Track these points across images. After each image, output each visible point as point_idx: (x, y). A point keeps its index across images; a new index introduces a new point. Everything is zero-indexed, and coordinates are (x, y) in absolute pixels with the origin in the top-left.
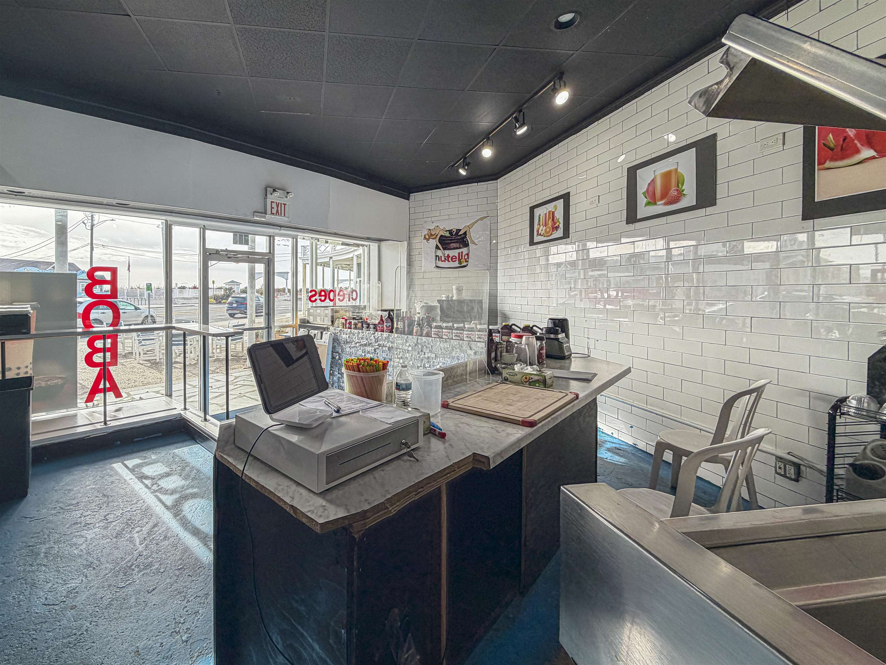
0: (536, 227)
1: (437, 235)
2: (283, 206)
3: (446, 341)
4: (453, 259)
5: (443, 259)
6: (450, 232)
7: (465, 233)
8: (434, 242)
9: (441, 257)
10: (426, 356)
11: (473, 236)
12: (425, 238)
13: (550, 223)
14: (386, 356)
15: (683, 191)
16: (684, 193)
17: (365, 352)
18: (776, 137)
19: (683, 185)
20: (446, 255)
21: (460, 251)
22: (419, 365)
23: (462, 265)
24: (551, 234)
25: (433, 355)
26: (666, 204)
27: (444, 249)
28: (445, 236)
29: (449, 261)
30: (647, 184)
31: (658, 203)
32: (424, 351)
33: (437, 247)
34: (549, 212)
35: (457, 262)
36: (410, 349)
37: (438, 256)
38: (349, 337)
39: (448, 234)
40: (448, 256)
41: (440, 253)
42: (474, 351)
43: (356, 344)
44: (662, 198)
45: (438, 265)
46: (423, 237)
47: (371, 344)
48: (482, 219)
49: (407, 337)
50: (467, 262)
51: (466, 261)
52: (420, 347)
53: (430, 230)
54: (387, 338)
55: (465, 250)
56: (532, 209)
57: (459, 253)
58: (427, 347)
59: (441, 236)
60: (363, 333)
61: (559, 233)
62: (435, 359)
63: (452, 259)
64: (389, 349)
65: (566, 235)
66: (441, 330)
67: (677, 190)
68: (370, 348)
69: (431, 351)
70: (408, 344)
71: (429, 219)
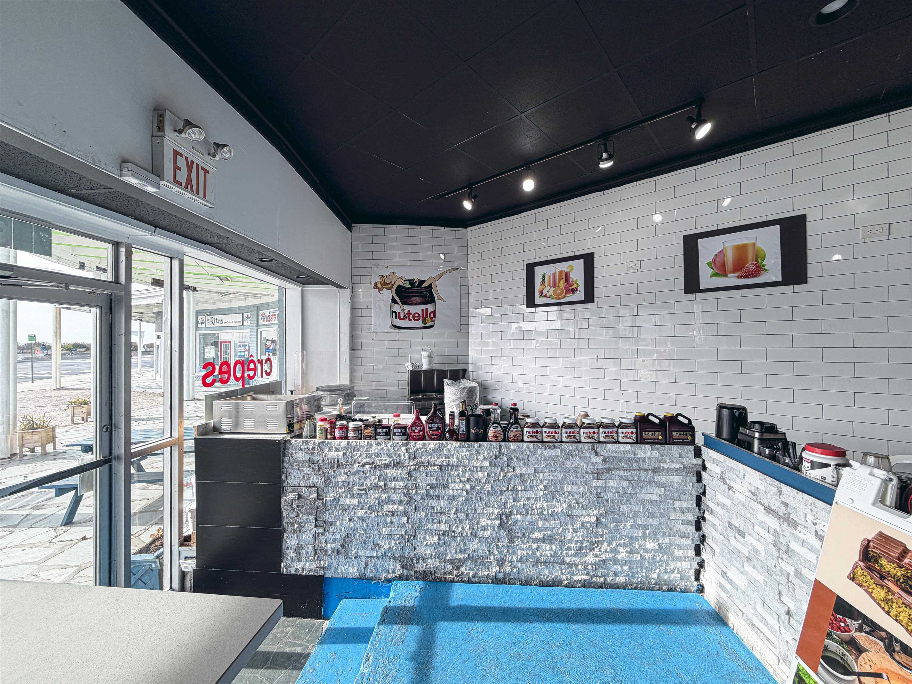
0: (538, 286)
1: (393, 285)
2: (201, 173)
3: (555, 447)
4: (416, 317)
5: (402, 316)
6: (411, 282)
7: (430, 286)
8: (388, 294)
9: (399, 313)
10: (518, 472)
11: (439, 290)
12: (376, 287)
13: (562, 284)
14: (434, 482)
15: (764, 266)
16: (766, 268)
17: (385, 479)
18: (882, 226)
19: (763, 260)
20: (406, 312)
21: (424, 307)
22: (504, 489)
23: (427, 325)
24: (564, 297)
25: (531, 471)
26: (739, 277)
27: (404, 303)
28: (404, 287)
29: (410, 320)
30: (714, 255)
31: (729, 275)
32: (513, 465)
33: (394, 301)
34: (561, 272)
35: (421, 321)
36: (486, 464)
37: (395, 312)
38: (344, 454)
39: (407, 285)
40: (409, 313)
41: (397, 308)
42: (602, 458)
43: (363, 466)
44: (735, 270)
45: (395, 324)
46: (373, 285)
47: (399, 463)
48: (451, 271)
49: (480, 445)
50: (434, 321)
51: (432, 321)
52: (505, 459)
53: (382, 276)
54: (437, 451)
55: (430, 308)
56: (530, 268)
57: (423, 310)
58: (518, 459)
59: (399, 286)
60: (377, 444)
61: (580, 296)
62: (535, 476)
63: (414, 317)
64: (441, 468)
65: (589, 298)
66: (539, 430)
67: (756, 264)
68: (399, 472)
69: (526, 465)
70: (481, 457)
71: (382, 262)
